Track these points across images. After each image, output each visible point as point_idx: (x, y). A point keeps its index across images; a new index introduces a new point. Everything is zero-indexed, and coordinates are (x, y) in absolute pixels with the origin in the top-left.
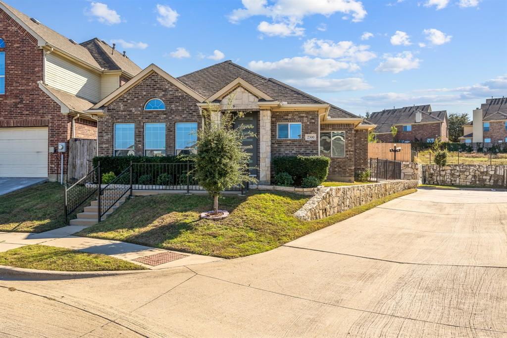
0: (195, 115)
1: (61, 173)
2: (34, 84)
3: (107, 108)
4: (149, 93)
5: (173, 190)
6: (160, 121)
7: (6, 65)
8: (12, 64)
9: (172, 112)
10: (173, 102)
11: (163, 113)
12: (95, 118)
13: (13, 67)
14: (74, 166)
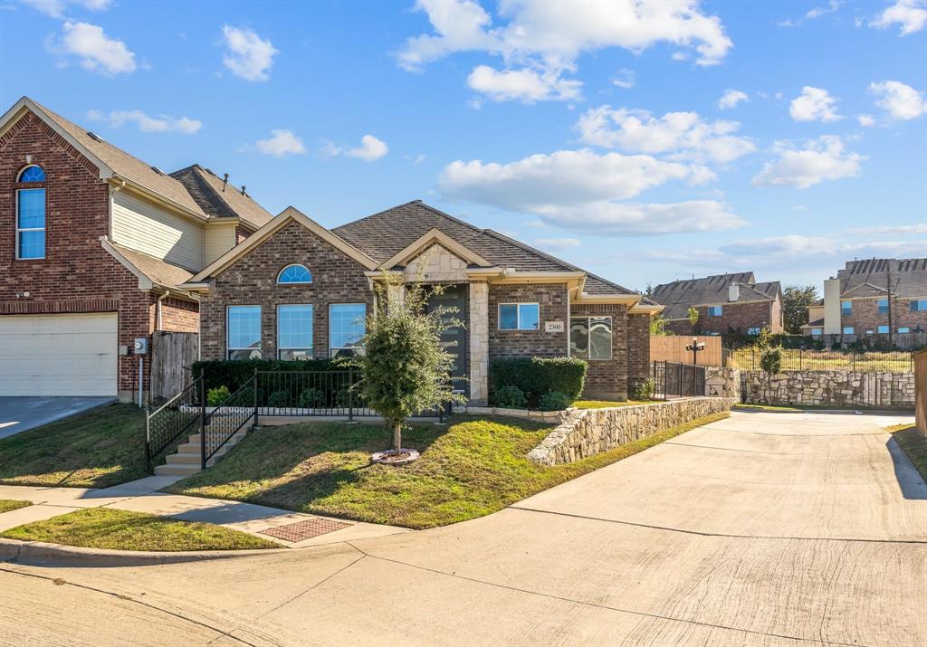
0: (361, 292)
1: (138, 389)
2: (93, 241)
3: (215, 280)
4: (284, 256)
5: (326, 415)
6: (304, 301)
7: (48, 210)
8: (57, 207)
9: (322, 286)
10: (325, 270)
11: (309, 288)
12: (195, 297)
13: (58, 213)
14: (161, 377)
